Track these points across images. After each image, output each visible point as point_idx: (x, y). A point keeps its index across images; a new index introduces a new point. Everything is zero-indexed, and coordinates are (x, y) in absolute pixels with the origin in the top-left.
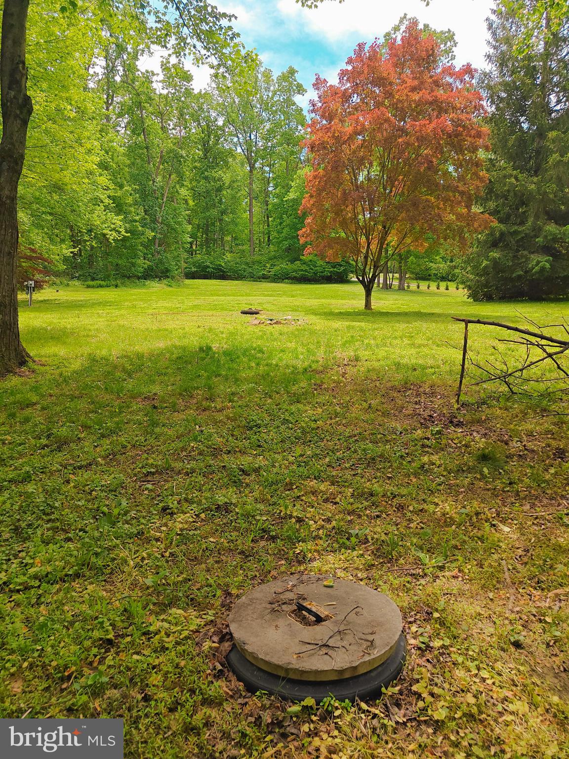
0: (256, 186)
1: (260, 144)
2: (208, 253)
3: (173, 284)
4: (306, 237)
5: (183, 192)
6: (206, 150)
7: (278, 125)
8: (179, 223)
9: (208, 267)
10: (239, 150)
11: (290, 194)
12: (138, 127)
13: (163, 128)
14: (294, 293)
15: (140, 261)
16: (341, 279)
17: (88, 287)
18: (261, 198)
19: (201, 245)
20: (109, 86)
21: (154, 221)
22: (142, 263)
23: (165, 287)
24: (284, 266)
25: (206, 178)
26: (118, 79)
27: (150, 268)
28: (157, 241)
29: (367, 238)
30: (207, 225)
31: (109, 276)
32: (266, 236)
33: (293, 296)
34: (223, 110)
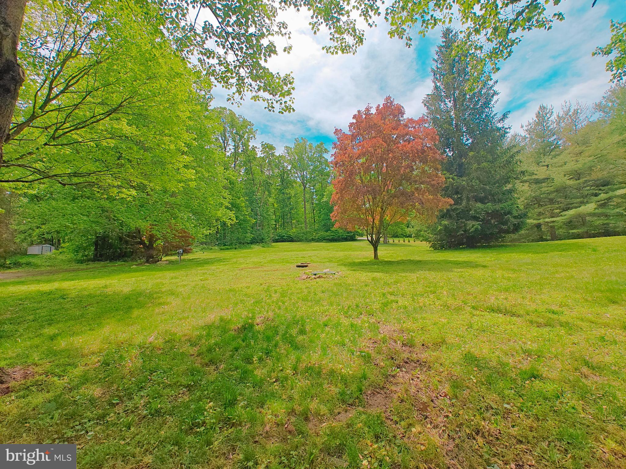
0: (307, 196)
1: (309, 176)
2: (284, 229)
3: (266, 245)
4: (335, 217)
5: (271, 200)
6: (282, 181)
7: (316, 167)
8: (269, 215)
9: (284, 236)
10: (298, 180)
11: (324, 199)
12: (249, 171)
13: (262, 171)
14: (328, 248)
15: (248, 235)
16: (352, 239)
17: (221, 249)
18: (310, 201)
19: (281, 225)
20: (236, 154)
21: (257, 215)
22: (249, 236)
23: (261, 247)
24: (323, 233)
25: (283, 193)
26: (240, 150)
27: (254, 238)
28: (258, 224)
29: (372, 216)
30: (284, 216)
31: (232, 243)
32: (313, 220)
33: (328, 250)
34: (291, 162)
